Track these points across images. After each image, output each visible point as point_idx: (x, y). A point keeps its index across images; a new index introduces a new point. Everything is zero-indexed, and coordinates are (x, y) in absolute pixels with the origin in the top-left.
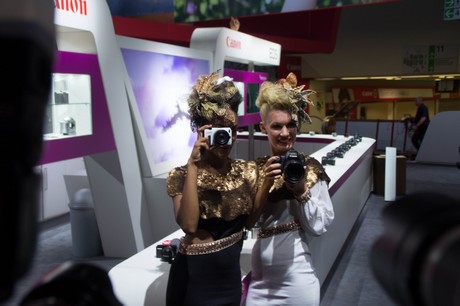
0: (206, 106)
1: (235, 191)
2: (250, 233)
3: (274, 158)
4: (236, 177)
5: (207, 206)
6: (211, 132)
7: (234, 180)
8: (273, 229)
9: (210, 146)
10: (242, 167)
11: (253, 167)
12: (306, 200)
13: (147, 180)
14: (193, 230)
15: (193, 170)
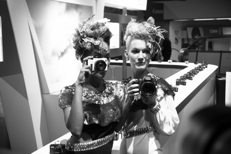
0: (86, 40)
1: (109, 104)
2: (120, 135)
3: (134, 80)
4: (109, 94)
5: (88, 115)
6: (92, 62)
7: (107, 96)
8: (134, 131)
9: (92, 72)
10: (114, 87)
11: (121, 87)
12: (157, 110)
13: (45, 96)
14: (79, 133)
15: (79, 89)
